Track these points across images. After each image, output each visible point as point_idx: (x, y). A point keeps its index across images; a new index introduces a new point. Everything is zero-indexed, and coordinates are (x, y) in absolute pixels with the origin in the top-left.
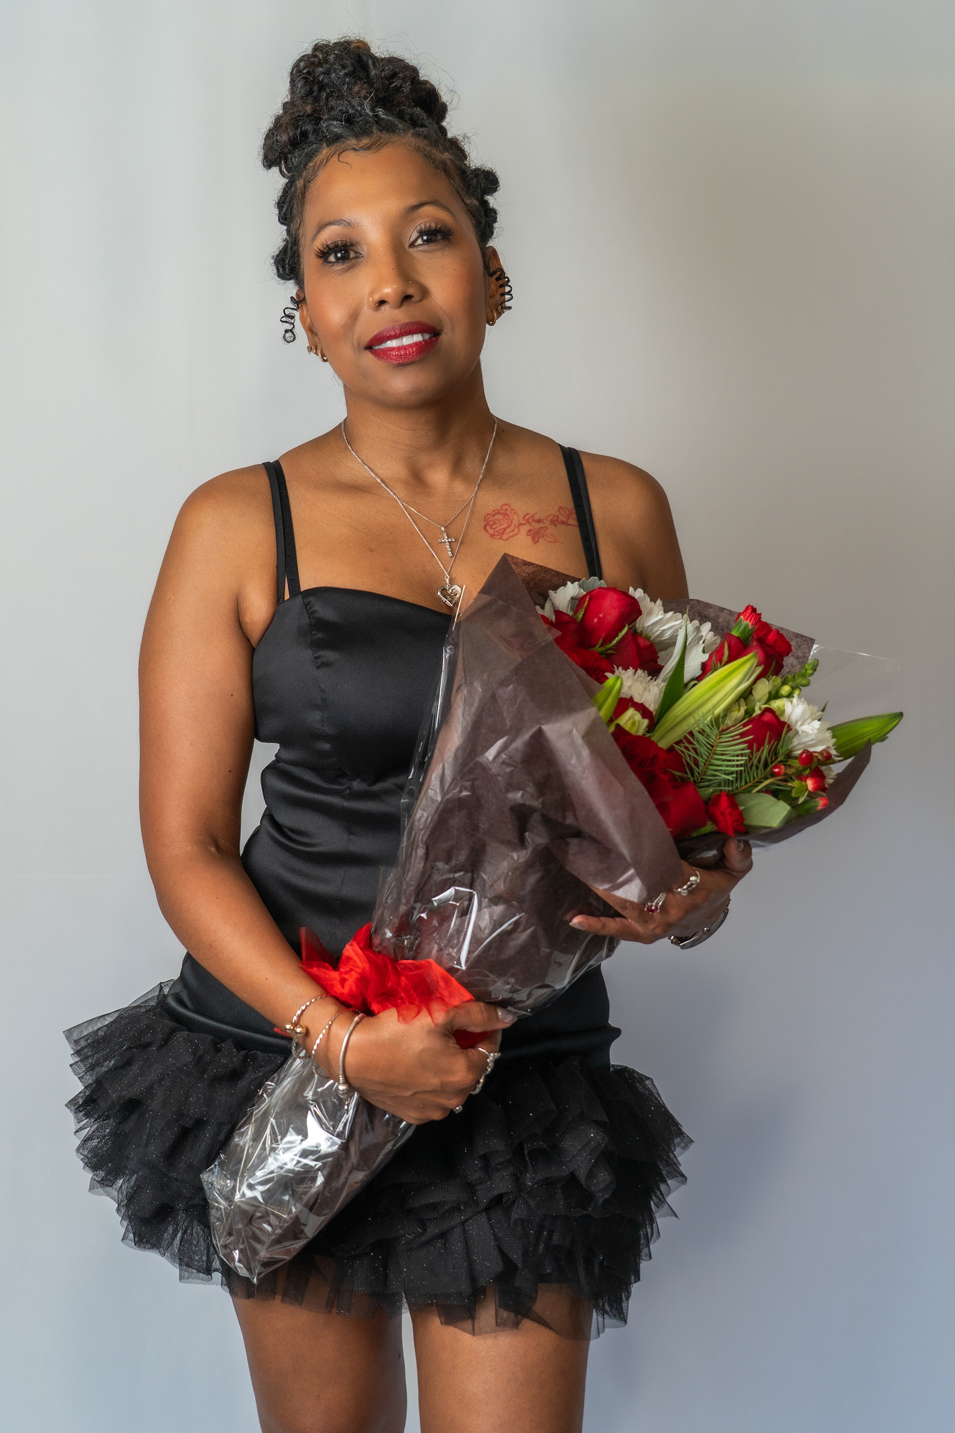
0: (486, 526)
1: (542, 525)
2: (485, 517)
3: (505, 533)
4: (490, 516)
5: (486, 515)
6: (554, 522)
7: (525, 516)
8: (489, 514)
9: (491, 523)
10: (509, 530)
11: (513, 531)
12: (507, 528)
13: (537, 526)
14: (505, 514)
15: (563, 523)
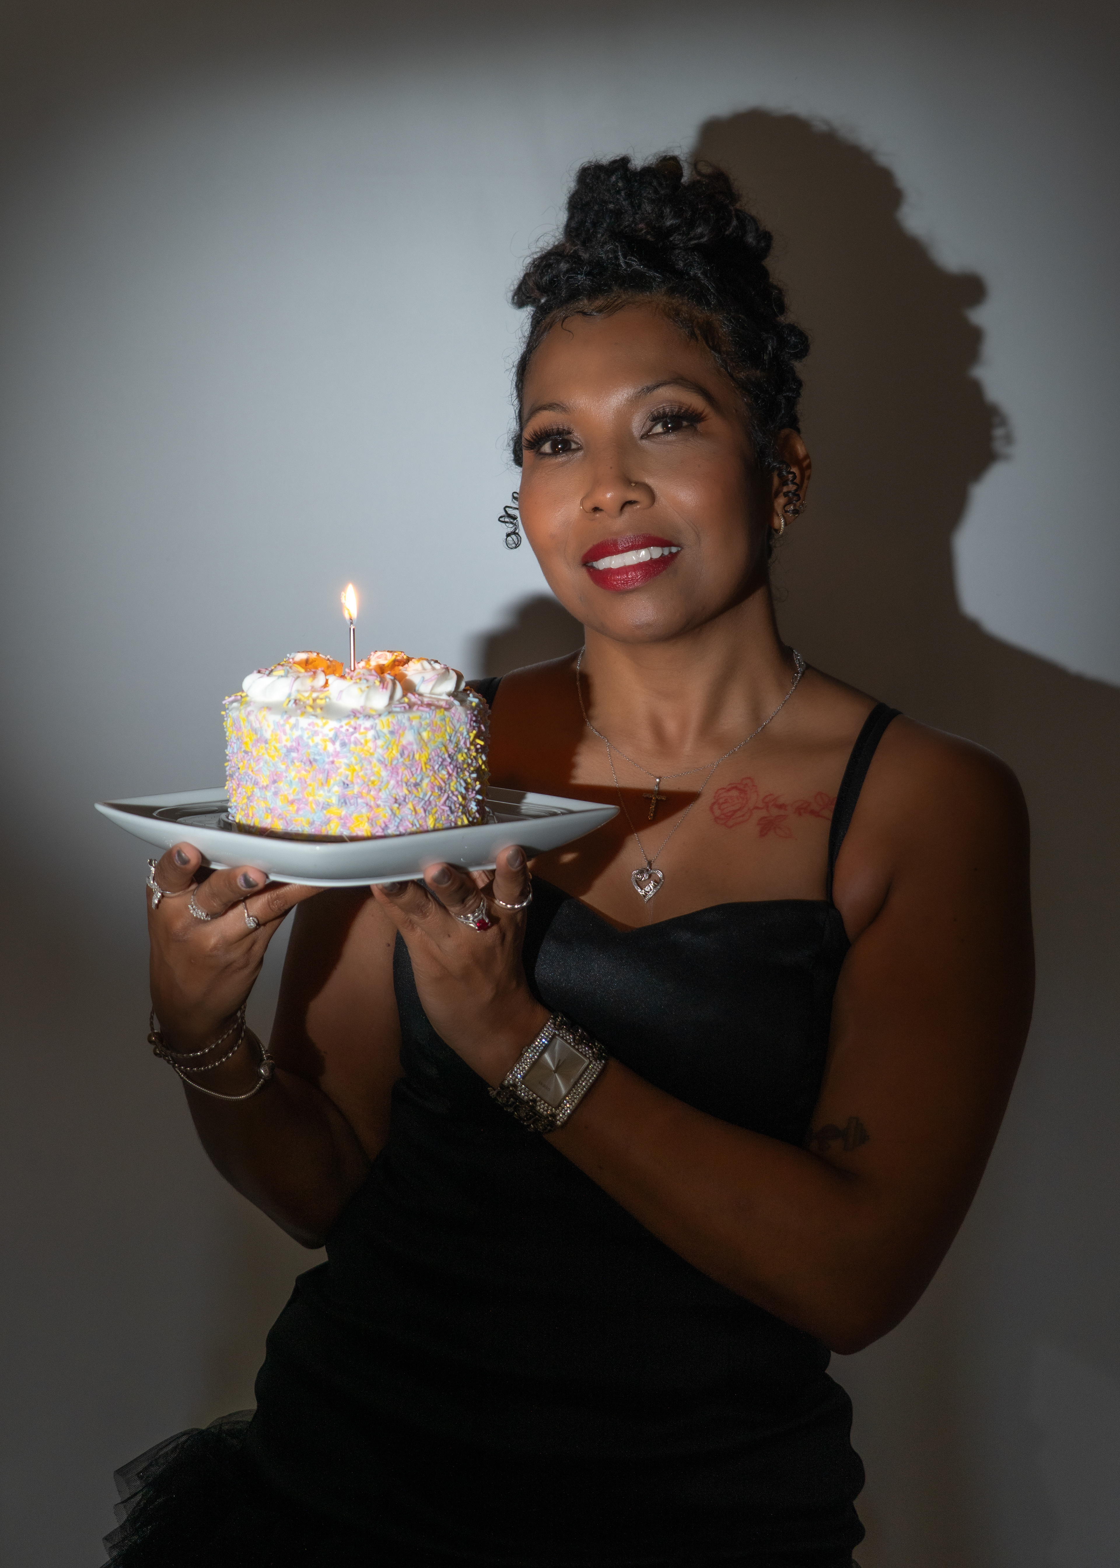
0: (713, 804)
1: (782, 812)
2: (716, 793)
3: (734, 817)
4: (723, 791)
5: (718, 790)
6: (803, 809)
7: (766, 797)
8: (723, 789)
9: (721, 801)
10: (739, 814)
11: (743, 816)
12: (739, 810)
13: (775, 812)
14: (742, 791)
15: (813, 812)
